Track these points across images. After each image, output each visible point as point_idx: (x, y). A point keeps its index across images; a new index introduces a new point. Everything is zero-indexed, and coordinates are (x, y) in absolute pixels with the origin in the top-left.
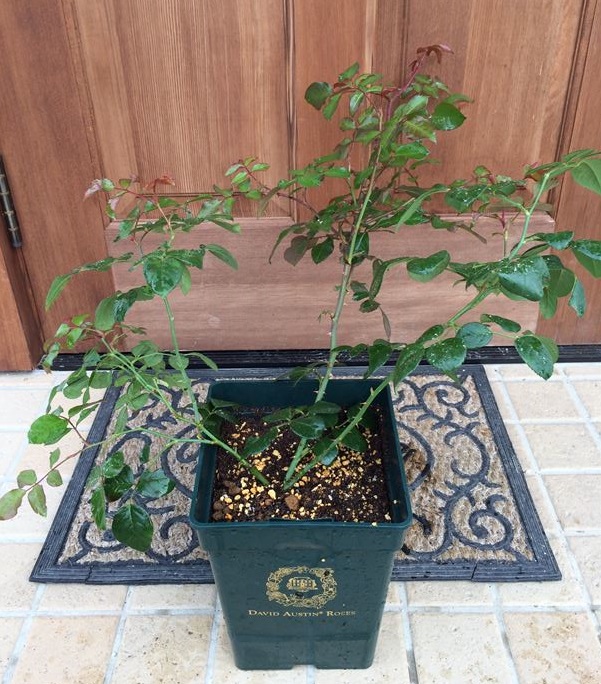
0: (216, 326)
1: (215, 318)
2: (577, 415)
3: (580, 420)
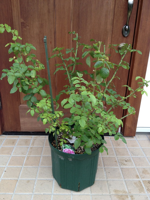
0: (40, 127)
1: (40, 125)
2: (111, 146)
3: (112, 147)
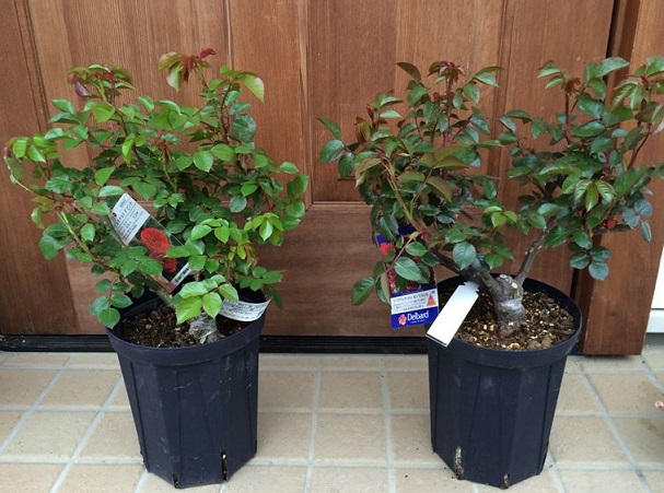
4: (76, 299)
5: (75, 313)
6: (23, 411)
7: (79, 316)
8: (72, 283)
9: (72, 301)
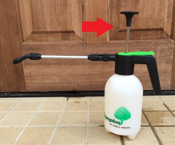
0: (58, 82)
1: (57, 78)
4: (25, 78)
5: (25, 84)
6: (6, 113)
7: (26, 85)
8: (24, 72)
9: (24, 79)
